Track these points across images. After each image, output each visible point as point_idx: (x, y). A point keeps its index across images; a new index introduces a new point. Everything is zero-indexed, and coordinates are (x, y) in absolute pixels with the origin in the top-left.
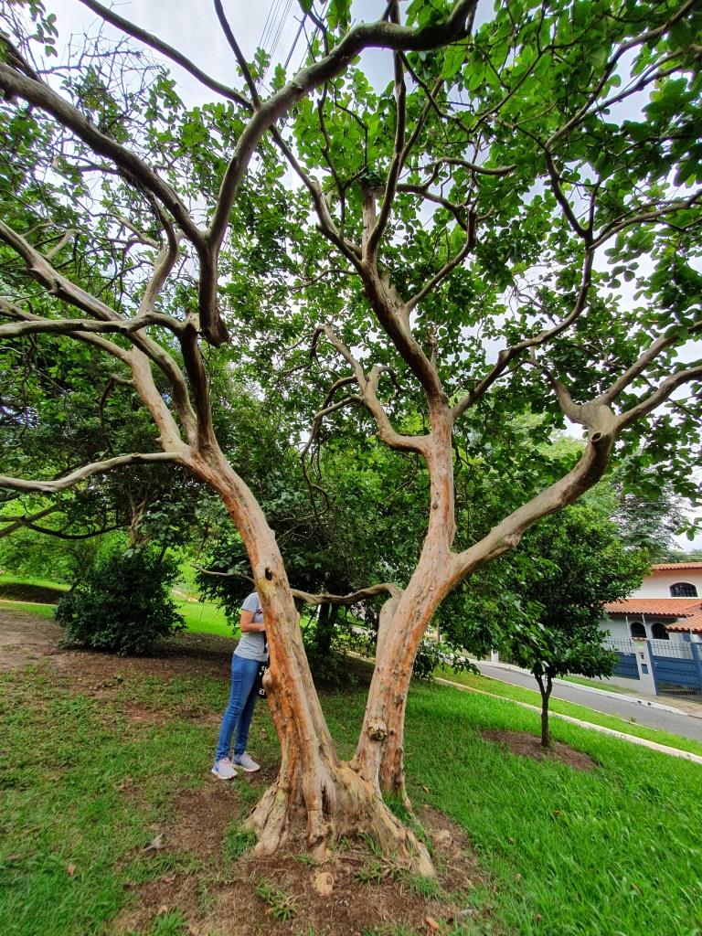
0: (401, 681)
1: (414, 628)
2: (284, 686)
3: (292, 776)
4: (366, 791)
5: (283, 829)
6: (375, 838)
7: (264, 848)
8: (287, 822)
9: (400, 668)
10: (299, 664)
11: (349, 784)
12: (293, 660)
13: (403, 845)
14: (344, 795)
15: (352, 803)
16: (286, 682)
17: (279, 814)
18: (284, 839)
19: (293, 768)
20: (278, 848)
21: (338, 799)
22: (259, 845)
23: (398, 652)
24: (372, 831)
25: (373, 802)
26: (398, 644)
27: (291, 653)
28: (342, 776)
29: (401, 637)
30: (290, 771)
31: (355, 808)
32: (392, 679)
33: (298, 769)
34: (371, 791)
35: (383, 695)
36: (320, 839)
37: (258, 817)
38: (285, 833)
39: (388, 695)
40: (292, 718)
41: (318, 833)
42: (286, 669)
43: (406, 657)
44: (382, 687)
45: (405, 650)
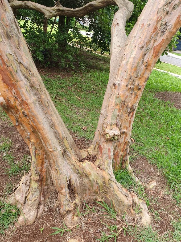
0: (136, 94)
1: (156, 44)
2: (20, 108)
3: (41, 171)
4: (103, 177)
5: (39, 204)
6: (110, 204)
7: (26, 220)
8: (42, 199)
9: (136, 83)
10: (32, 86)
11: (90, 174)
12: (23, 83)
13: (131, 208)
14: (86, 180)
15: (92, 186)
16: (21, 105)
17: (34, 197)
18: (41, 211)
19: (42, 164)
20: (36, 219)
21: (81, 183)
22: (21, 218)
23: (136, 69)
24: (107, 199)
25: (109, 184)
26: (137, 61)
27: (20, 77)
28: (83, 169)
29: (141, 53)
30: (39, 168)
31: (95, 188)
32: (127, 93)
33: (46, 165)
34: (107, 177)
35: (118, 107)
36: (69, 212)
37: (18, 196)
38: (42, 207)
39: (123, 106)
40: (34, 132)
41: (67, 208)
42: (18, 93)
43: (143, 74)
44: (118, 101)
45: (143, 67)
